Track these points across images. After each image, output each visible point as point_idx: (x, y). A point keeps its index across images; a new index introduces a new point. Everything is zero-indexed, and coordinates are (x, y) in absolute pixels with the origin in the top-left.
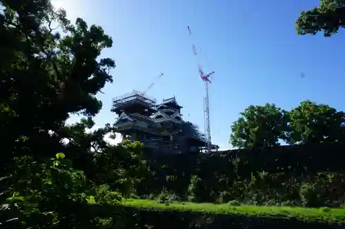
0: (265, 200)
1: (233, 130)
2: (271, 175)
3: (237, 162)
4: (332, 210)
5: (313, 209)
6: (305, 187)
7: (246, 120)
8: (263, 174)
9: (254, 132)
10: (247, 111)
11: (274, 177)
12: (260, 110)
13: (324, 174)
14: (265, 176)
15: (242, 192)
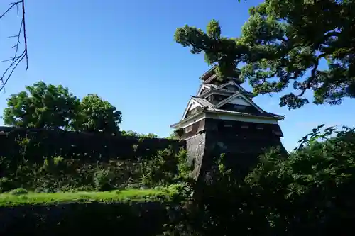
0: (57, 186)
1: (11, 104)
2: (65, 161)
3: (26, 143)
4: (123, 191)
5: (105, 192)
6: (100, 173)
7: (30, 96)
8: (58, 159)
9: (40, 112)
10: (36, 87)
11: (70, 162)
12: (52, 90)
13: (115, 161)
14: (59, 162)
15: (29, 178)
